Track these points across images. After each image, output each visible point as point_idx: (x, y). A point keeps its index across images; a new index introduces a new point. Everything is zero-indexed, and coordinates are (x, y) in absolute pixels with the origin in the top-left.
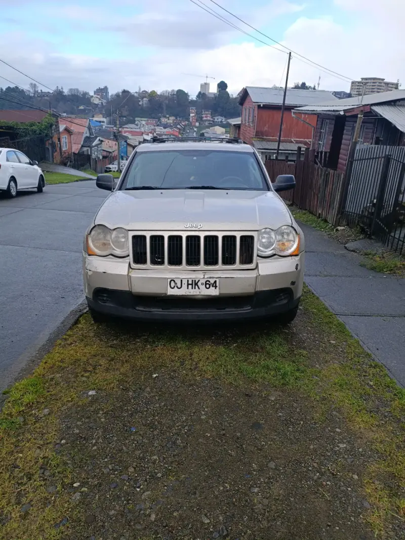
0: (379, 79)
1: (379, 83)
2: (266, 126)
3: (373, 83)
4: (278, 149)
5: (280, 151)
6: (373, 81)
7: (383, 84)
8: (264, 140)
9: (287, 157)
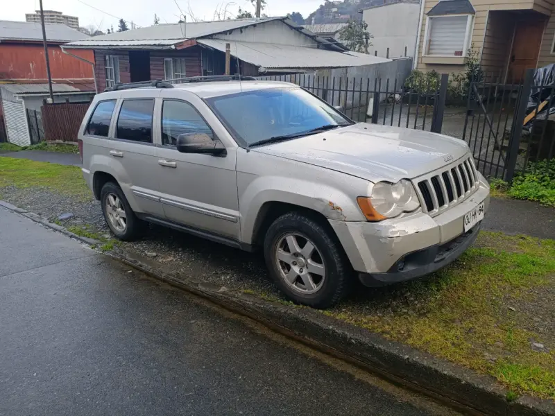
0: (57, 12)
1: (57, 16)
2: (10, 65)
3: (51, 16)
4: (51, 92)
5: (54, 94)
6: (50, 14)
7: (61, 18)
8: (14, 83)
9: (67, 100)
